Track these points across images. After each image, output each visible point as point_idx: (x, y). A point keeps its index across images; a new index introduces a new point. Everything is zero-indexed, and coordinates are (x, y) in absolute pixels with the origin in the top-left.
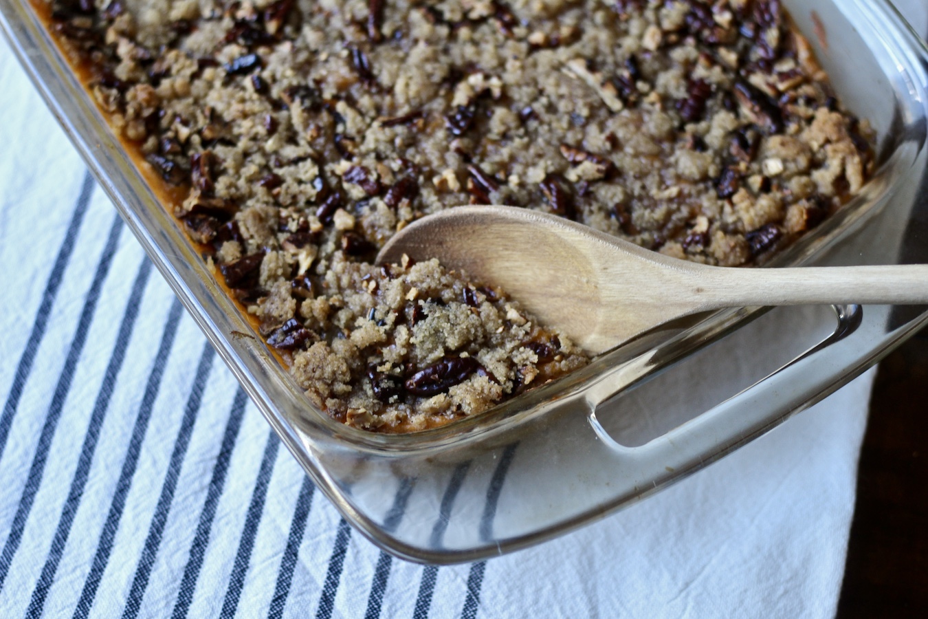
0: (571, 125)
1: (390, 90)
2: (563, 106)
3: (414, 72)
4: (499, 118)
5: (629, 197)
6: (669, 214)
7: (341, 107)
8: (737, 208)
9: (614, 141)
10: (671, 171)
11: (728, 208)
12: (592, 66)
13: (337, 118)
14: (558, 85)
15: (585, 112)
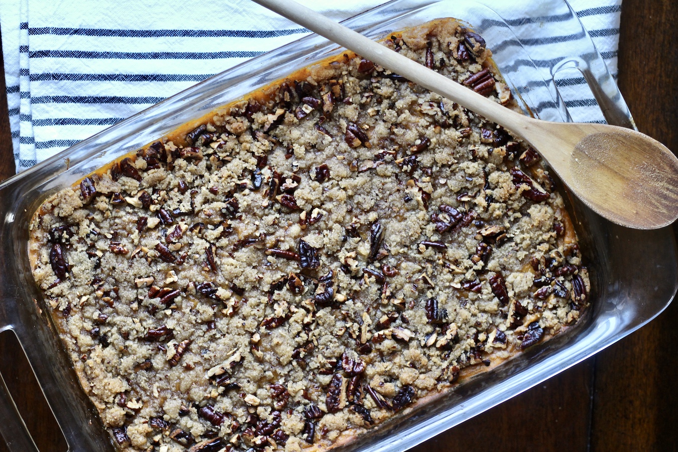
0: (201, 348)
1: (231, 255)
2: (213, 345)
3: (238, 270)
4: (207, 311)
5: (156, 371)
6: (145, 390)
7: (221, 228)
8: (141, 425)
9: (188, 368)
10: (169, 396)
11: (143, 420)
12: (236, 365)
13: (216, 226)
14: (225, 344)
15: (206, 356)
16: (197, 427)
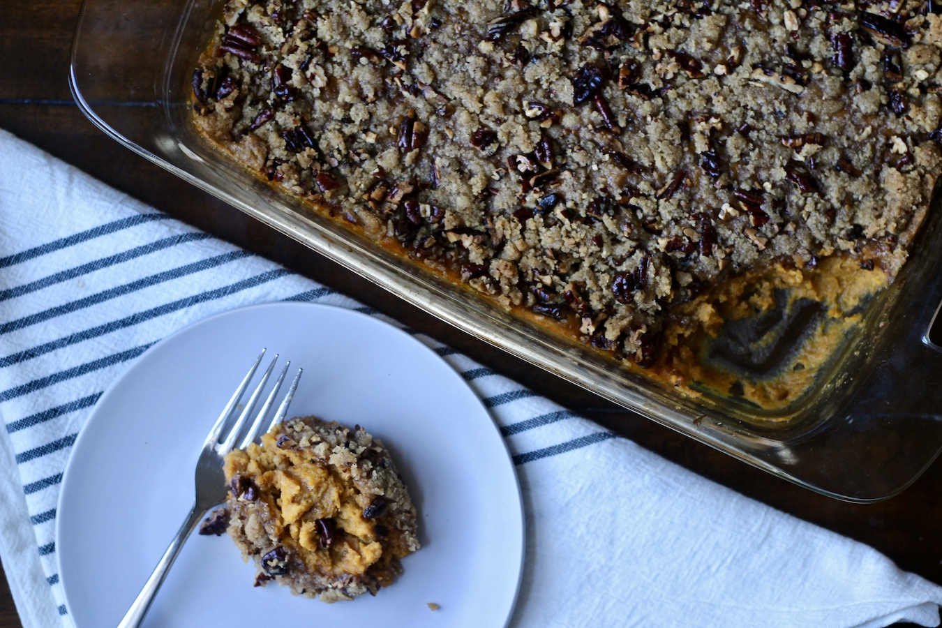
0: (777, 120)
1: (653, 168)
2: (765, 110)
3: (662, 146)
4: (732, 144)
5: (842, 150)
6: (873, 146)
7: (633, 201)
8: (915, 120)
9: (812, 118)
10: (858, 115)
11: (908, 123)
12: (766, 67)
13: (634, 209)
14: (755, 98)
15: (783, 109)
16: (868, 57)
